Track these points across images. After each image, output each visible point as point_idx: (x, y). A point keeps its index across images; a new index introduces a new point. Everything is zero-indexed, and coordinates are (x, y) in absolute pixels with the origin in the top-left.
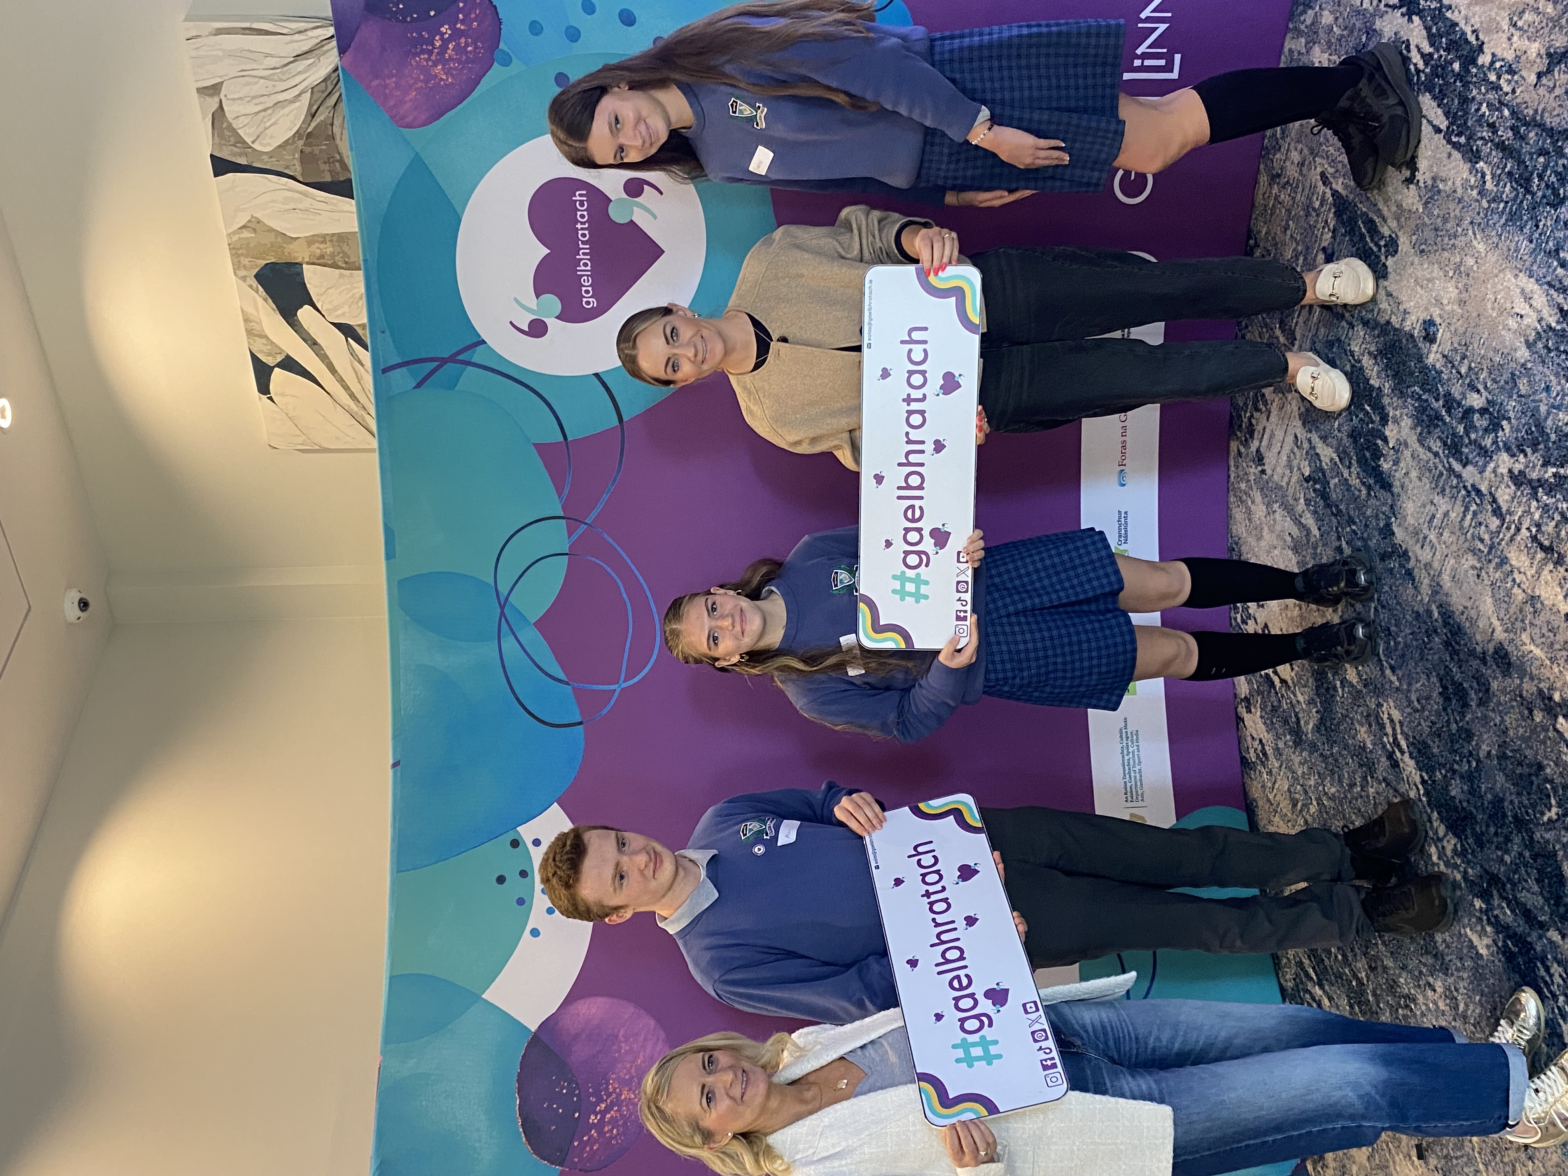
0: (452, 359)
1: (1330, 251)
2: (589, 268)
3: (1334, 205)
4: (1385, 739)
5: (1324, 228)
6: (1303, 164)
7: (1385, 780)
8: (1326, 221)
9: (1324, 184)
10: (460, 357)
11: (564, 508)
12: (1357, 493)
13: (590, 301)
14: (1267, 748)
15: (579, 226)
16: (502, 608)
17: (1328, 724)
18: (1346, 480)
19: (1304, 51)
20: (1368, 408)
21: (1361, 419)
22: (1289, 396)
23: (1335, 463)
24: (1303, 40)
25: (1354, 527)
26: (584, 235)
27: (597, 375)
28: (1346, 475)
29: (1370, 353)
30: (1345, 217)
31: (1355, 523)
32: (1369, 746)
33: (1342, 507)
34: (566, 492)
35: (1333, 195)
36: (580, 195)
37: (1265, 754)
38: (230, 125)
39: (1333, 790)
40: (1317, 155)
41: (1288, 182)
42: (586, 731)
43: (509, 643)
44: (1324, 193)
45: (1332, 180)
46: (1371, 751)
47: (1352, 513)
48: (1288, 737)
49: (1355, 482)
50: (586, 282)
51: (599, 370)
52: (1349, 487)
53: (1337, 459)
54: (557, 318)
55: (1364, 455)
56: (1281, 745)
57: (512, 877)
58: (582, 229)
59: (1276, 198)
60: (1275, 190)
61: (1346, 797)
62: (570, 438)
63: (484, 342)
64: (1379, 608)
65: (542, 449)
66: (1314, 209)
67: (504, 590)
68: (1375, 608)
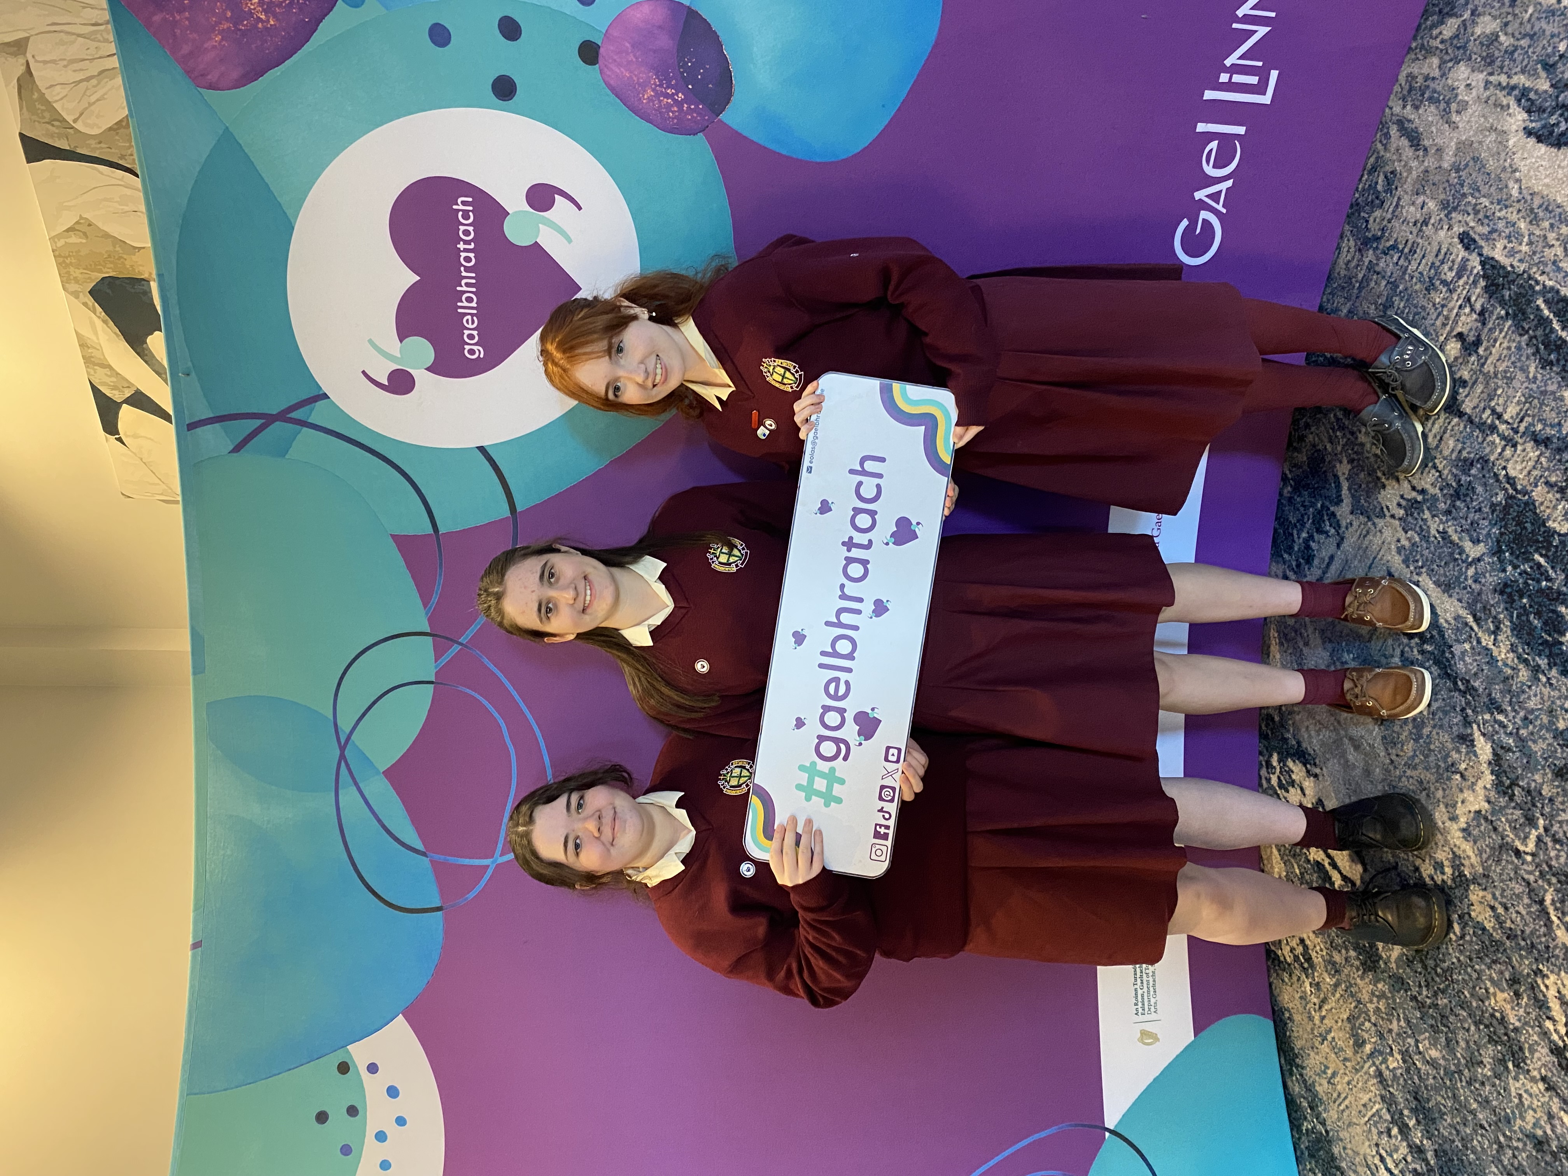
0: (283, 416)
1: (1471, 338)
2: (474, 304)
3: (1485, 277)
4: (1548, 1024)
5: (1460, 307)
6: (1425, 223)
7: (1544, 1079)
8: (1468, 300)
9: (1467, 248)
10: (295, 415)
11: (430, 620)
12: (1509, 671)
13: (474, 350)
14: (1314, 955)
15: (461, 246)
16: (342, 749)
17: (1431, 963)
18: (1487, 649)
19: (1436, 73)
20: (1542, 560)
21: (1525, 572)
22: (1380, 523)
23: (1466, 624)
24: (1435, 61)
25: (1501, 717)
26: (468, 259)
27: (481, 449)
28: (1487, 641)
29: (1547, 483)
30: (1507, 293)
31: (1501, 711)
32: (1513, 1020)
33: (1477, 684)
34: (435, 599)
35: (1483, 264)
36: (464, 203)
37: (1309, 959)
38: (43, 98)
39: (1434, 1053)
40: (1455, 209)
41: (1394, 247)
42: (446, 920)
43: (349, 797)
44: (1465, 261)
45: (1482, 243)
46: (1516, 1030)
47: (1497, 695)
48: (1352, 953)
49: (1503, 653)
50: (470, 324)
51: (484, 444)
52: (1492, 661)
53: (1470, 619)
54: (428, 369)
55: (1528, 621)
56: (1337, 958)
57: (337, 1115)
58: (466, 250)
59: (1371, 267)
60: (1370, 255)
61: (1460, 1072)
62: (442, 530)
63: (325, 396)
64: (1548, 840)
65: (404, 543)
66: (1444, 283)
67: (345, 726)
68: (1539, 839)
